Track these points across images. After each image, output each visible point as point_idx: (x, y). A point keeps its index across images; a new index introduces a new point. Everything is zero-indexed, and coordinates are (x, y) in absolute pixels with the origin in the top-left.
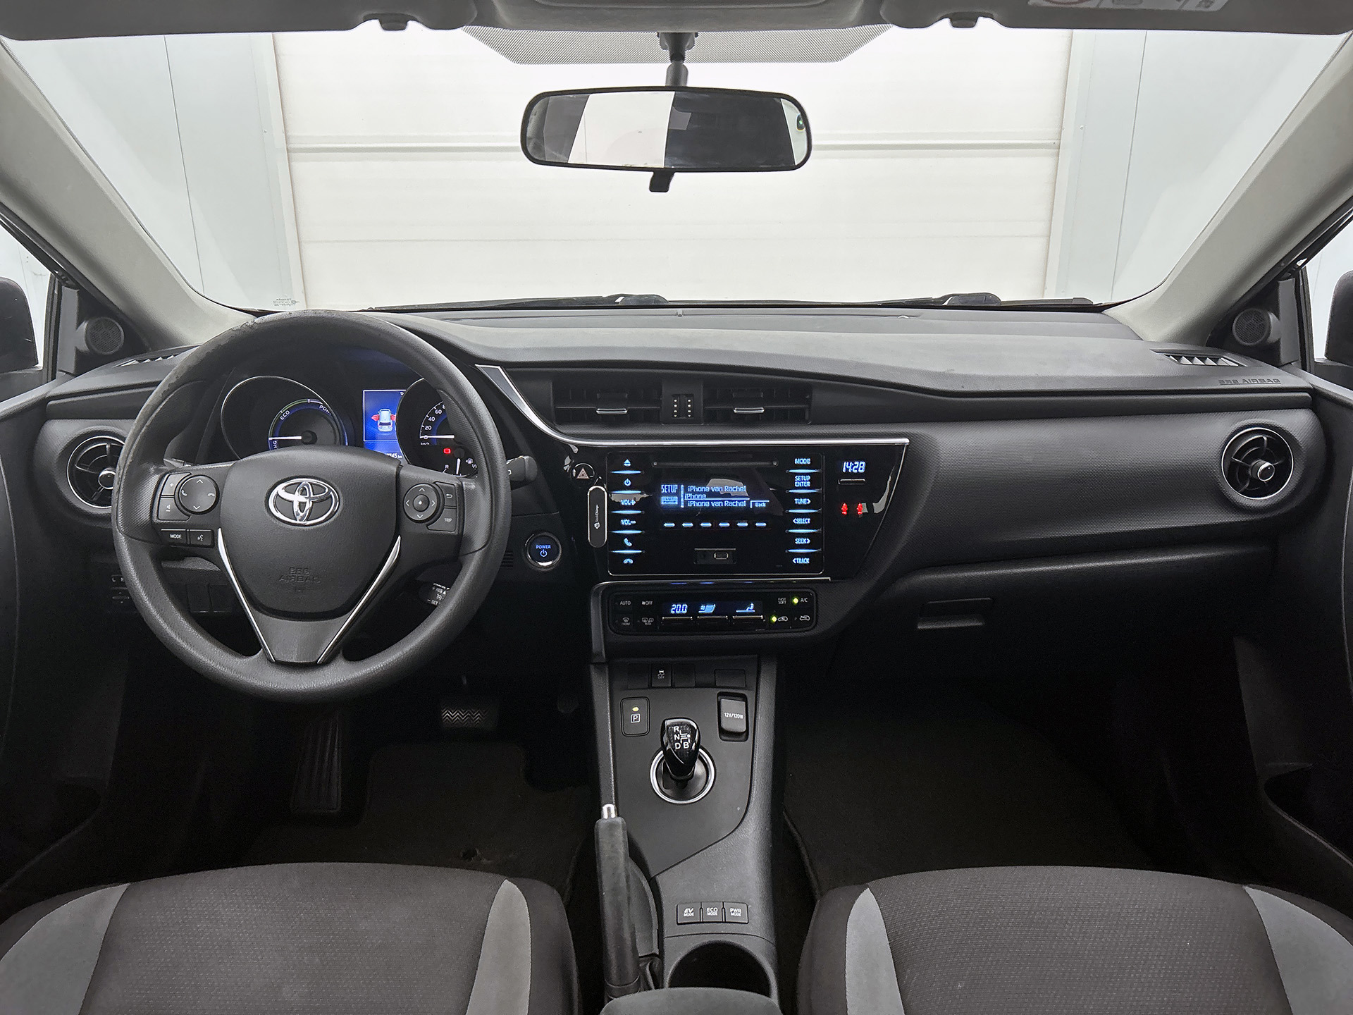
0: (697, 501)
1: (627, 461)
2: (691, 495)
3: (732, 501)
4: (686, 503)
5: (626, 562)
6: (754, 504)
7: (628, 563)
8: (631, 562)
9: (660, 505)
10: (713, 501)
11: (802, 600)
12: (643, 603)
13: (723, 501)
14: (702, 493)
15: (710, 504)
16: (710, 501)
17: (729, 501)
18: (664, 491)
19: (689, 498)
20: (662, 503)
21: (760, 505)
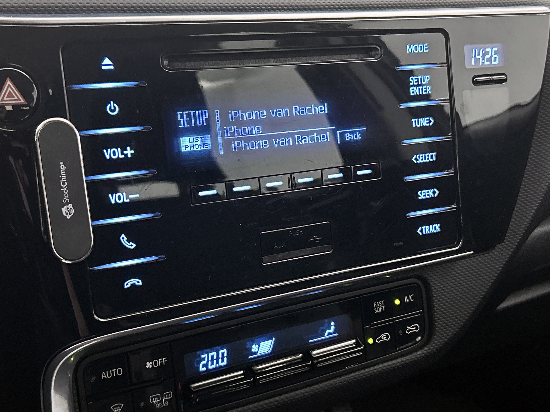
0: (247, 140)
1: (107, 61)
2: (234, 128)
3: (308, 134)
4: (227, 144)
5: (127, 284)
6: (342, 135)
7: (133, 285)
8: (138, 282)
9: (179, 152)
10: (275, 137)
11: (406, 300)
12: (149, 365)
13: (292, 135)
14: (255, 122)
15: (271, 144)
16: (270, 138)
17: (302, 134)
18: (183, 123)
19: (233, 134)
20: (183, 150)
21: (353, 137)
